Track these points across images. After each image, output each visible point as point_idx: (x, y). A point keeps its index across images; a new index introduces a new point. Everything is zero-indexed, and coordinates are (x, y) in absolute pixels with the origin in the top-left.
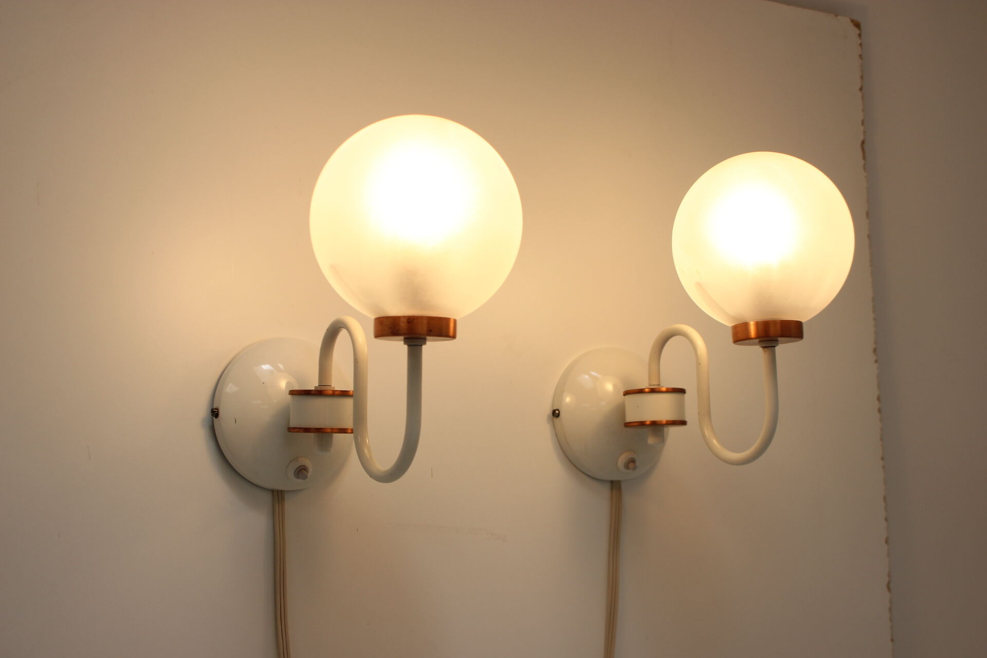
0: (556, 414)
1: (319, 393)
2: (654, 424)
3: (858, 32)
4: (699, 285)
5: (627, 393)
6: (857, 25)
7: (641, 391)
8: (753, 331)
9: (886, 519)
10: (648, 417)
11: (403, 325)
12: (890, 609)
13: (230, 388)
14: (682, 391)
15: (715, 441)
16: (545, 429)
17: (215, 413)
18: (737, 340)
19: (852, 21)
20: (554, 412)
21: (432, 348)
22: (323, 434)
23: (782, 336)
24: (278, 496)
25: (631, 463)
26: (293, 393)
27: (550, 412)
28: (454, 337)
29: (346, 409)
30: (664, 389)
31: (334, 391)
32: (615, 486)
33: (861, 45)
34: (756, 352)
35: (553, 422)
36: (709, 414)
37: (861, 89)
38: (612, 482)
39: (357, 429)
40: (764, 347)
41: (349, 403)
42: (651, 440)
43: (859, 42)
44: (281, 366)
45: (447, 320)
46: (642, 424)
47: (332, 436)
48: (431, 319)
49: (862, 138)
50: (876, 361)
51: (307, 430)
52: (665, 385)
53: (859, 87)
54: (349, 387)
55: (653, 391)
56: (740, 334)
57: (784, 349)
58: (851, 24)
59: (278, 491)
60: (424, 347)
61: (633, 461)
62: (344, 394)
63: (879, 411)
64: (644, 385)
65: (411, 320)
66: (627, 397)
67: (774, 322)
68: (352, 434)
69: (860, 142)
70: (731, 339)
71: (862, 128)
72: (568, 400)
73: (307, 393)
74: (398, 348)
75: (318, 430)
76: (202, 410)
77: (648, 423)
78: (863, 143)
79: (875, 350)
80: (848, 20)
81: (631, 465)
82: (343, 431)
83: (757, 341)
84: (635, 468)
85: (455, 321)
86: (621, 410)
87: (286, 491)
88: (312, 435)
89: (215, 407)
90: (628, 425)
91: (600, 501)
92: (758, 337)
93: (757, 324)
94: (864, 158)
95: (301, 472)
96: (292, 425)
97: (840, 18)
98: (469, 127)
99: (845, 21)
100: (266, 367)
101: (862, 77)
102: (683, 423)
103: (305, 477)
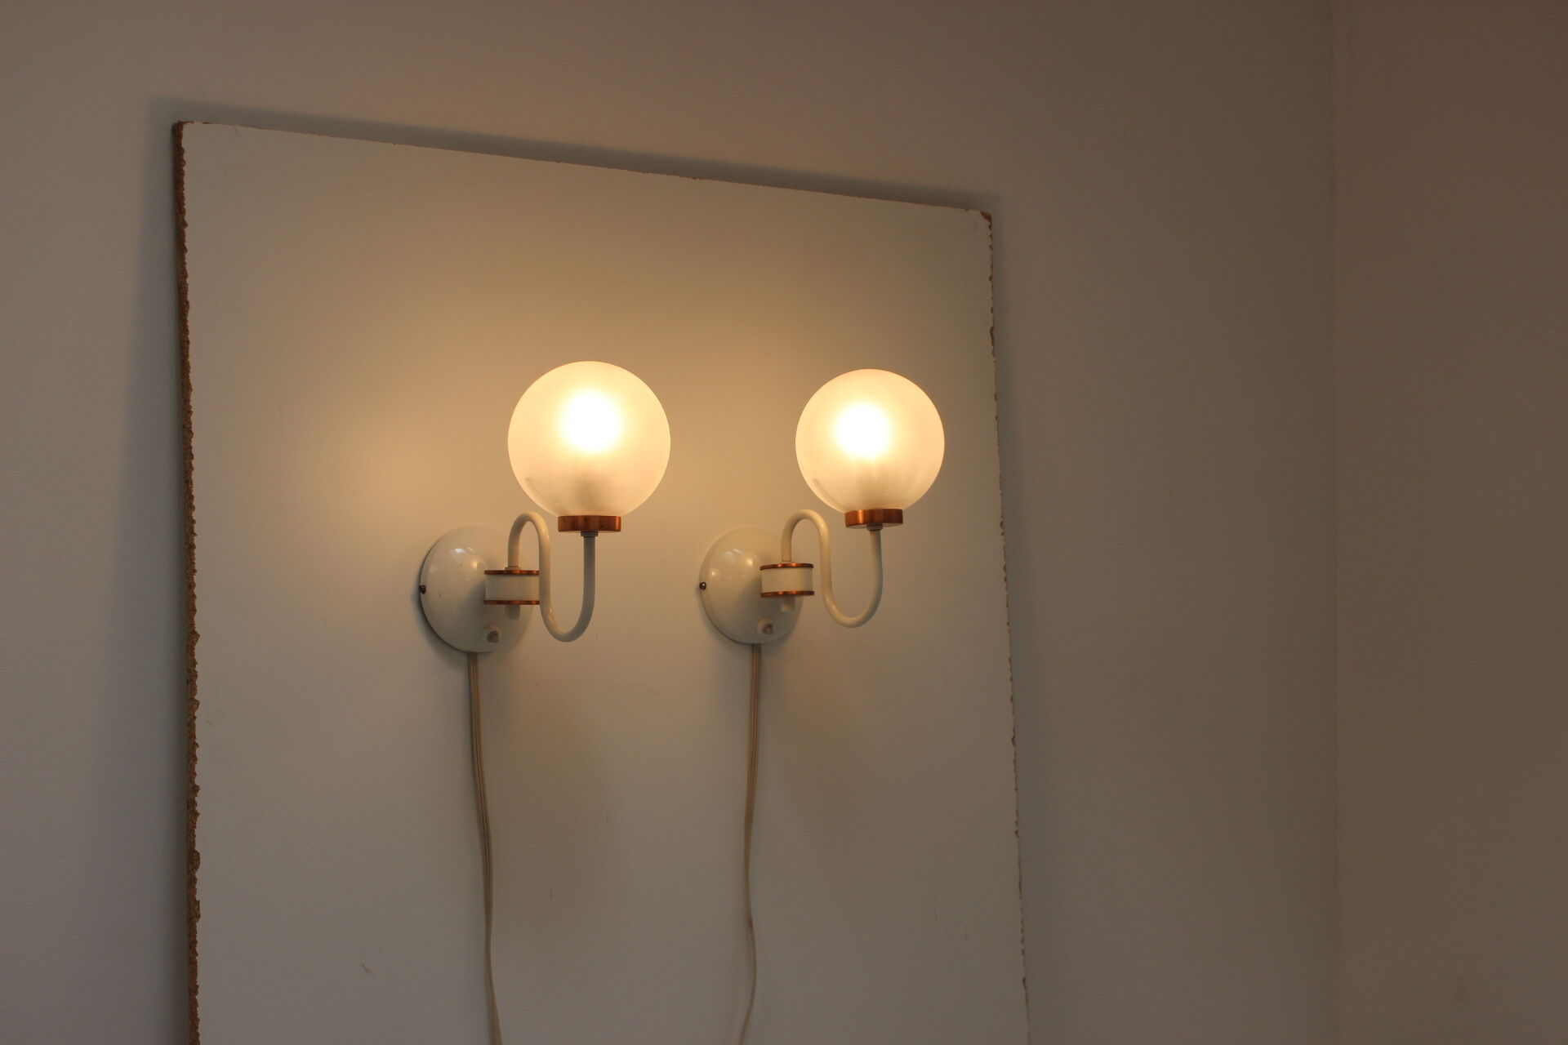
0: (702, 586)
1: (509, 573)
2: (785, 594)
3: (989, 224)
4: (816, 481)
5: (763, 568)
6: (988, 217)
7: (775, 567)
8: (861, 518)
9: (1011, 680)
10: (781, 589)
11: (581, 522)
12: (1015, 762)
13: (433, 569)
14: (810, 566)
15: (834, 607)
16: (693, 600)
17: (422, 589)
18: (848, 525)
19: (983, 214)
20: (701, 584)
21: (602, 539)
22: (513, 605)
23: (885, 522)
24: (472, 657)
25: (768, 628)
26: (487, 573)
27: (697, 584)
28: (619, 530)
29: (532, 586)
30: (794, 564)
31: (521, 571)
32: (756, 649)
33: (991, 236)
34: (864, 533)
35: (701, 595)
36: (830, 585)
37: (991, 278)
38: (753, 645)
39: (542, 601)
40: (871, 531)
41: (535, 581)
42: (784, 608)
43: (990, 232)
44: (471, 549)
45: (614, 518)
46: (775, 594)
47: (519, 607)
48: (602, 518)
49: (991, 325)
50: (1003, 534)
51: (500, 602)
52: (796, 561)
53: (989, 275)
54: (535, 567)
55: (785, 566)
56: (851, 520)
57: (887, 531)
58: (982, 218)
59: (472, 653)
60: (596, 538)
61: (770, 626)
62: (530, 573)
63: (1006, 580)
64: (779, 562)
65: (587, 519)
66: (764, 571)
67: (878, 511)
68: (539, 606)
69: (989, 329)
70: (844, 523)
71: (991, 315)
72: (713, 574)
73: (500, 573)
74: (577, 538)
75: (509, 603)
76: (411, 588)
77: (781, 593)
78: (992, 329)
79: (1001, 524)
80: (978, 213)
81: (768, 630)
82: (529, 603)
83: (865, 525)
84: (771, 632)
85: (620, 518)
86: (758, 583)
87: (480, 653)
88: (503, 606)
89: (421, 584)
90: (764, 595)
91: (742, 663)
92: (864, 523)
93: (865, 512)
94: (993, 344)
95: (493, 637)
96: (488, 597)
97: (970, 211)
98: (630, 371)
99: (975, 215)
100: (459, 551)
101: (992, 267)
102: (811, 593)
103: (496, 641)
